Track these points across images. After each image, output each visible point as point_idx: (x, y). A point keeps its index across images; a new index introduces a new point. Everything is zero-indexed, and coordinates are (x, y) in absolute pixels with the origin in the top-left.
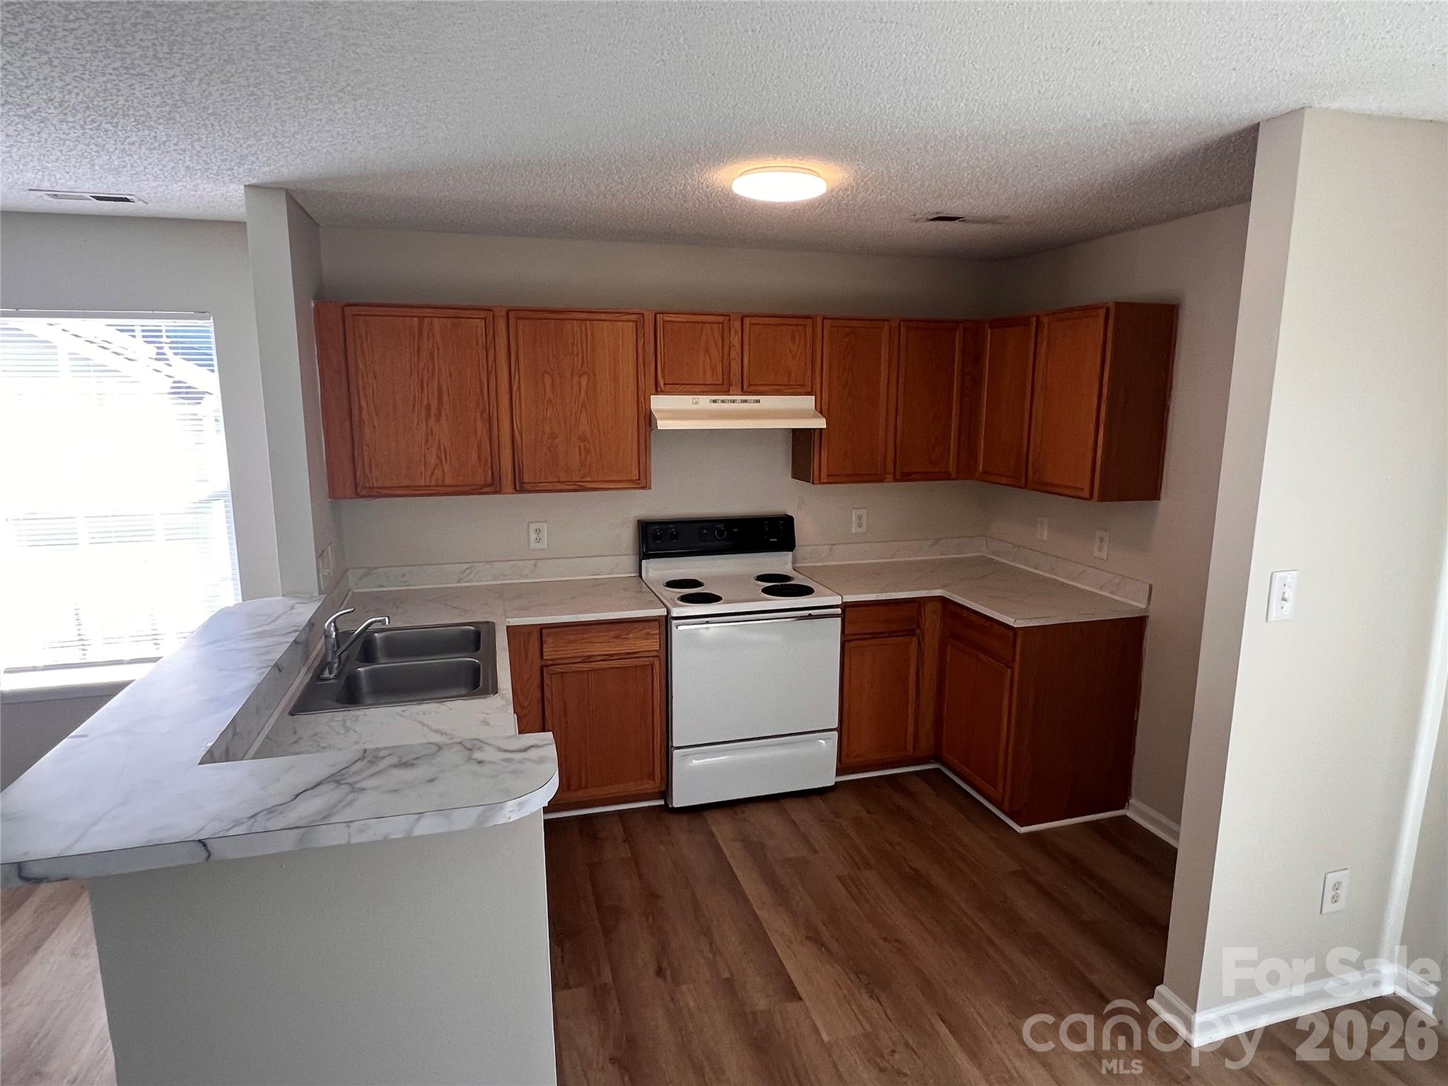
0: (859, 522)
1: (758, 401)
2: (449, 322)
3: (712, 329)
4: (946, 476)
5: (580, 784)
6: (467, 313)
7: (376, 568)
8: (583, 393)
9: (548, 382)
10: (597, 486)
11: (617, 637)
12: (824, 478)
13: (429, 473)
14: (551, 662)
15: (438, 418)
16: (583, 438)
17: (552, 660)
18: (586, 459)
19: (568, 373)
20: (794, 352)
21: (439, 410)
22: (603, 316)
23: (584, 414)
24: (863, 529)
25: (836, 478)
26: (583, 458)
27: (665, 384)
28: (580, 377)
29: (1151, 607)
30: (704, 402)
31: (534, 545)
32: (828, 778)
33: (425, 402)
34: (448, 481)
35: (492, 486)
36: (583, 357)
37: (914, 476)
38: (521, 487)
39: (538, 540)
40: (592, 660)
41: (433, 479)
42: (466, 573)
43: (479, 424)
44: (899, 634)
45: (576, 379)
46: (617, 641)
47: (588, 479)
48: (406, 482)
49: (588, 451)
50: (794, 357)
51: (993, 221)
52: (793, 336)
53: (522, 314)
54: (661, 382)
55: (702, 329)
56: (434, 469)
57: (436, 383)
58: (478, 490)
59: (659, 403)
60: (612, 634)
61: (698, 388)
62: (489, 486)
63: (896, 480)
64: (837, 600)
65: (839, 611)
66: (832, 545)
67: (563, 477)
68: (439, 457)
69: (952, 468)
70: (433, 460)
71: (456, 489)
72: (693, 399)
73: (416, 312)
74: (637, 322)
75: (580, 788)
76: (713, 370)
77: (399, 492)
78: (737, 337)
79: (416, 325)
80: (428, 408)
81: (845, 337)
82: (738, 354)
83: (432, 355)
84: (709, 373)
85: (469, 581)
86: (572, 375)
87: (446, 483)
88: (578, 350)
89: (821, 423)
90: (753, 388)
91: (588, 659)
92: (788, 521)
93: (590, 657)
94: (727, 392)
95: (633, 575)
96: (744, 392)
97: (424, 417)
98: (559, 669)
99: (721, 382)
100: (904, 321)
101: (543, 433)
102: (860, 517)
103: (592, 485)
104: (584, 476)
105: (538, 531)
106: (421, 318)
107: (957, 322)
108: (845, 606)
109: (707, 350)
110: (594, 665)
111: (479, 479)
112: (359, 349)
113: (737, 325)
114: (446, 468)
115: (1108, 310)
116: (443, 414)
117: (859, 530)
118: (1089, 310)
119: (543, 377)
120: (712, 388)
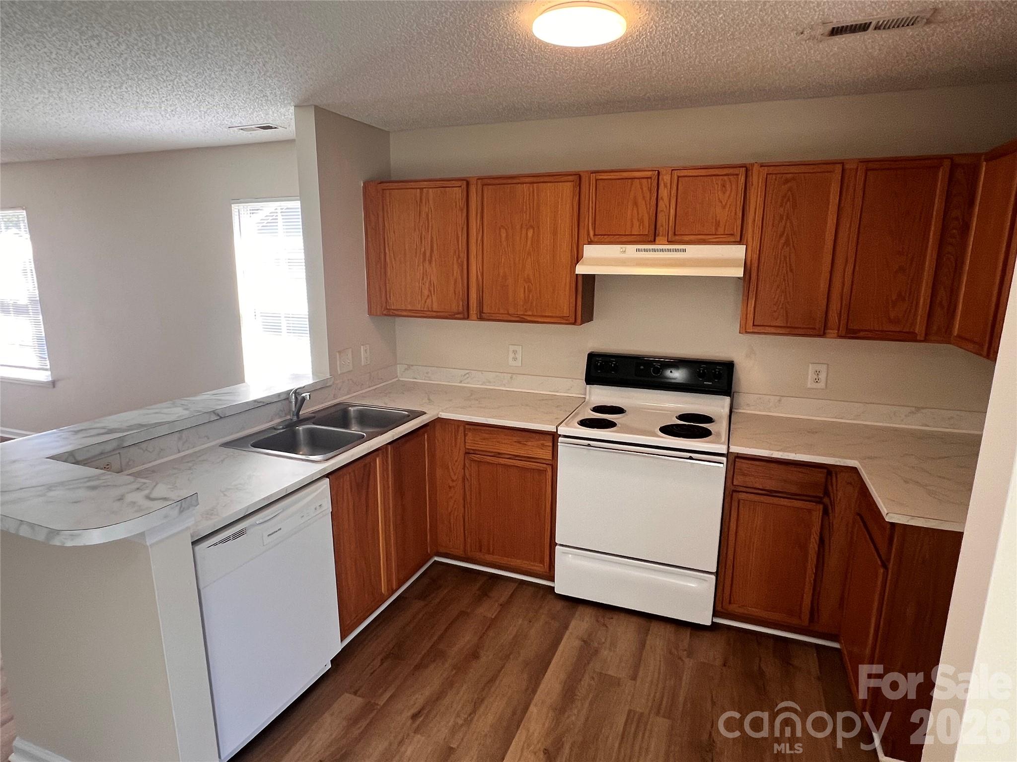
0: (816, 377)
1: (685, 250)
2: (439, 191)
3: (641, 184)
5: (489, 550)
6: (450, 184)
7: (412, 365)
8: (529, 242)
9: (504, 235)
10: (536, 320)
11: (519, 442)
12: (749, 328)
13: (423, 302)
14: (472, 452)
15: (430, 262)
16: (528, 280)
17: (473, 450)
18: (529, 297)
19: (518, 227)
20: (724, 203)
21: (431, 256)
22: (546, 179)
23: (529, 260)
24: (821, 386)
25: (762, 329)
26: (527, 295)
27: (595, 235)
28: (527, 230)
30: (631, 250)
31: (513, 363)
32: (705, 618)
33: (423, 250)
34: (435, 308)
36: (530, 214)
37: (862, 334)
39: (515, 359)
40: (502, 456)
41: (426, 306)
42: (466, 377)
43: (456, 267)
44: (798, 497)
45: (524, 231)
46: (518, 445)
47: (530, 313)
48: (409, 307)
49: (530, 291)
50: (724, 207)
52: (724, 186)
53: (486, 181)
54: (591, 234)
55: (632, 184)
56: (427, 298)
57: (430, 235)
58: (452, 316)
59: (590, 251)
60: (515, 439)
61: (624, 239)
62: (460, 313)
63: (840, 337)
64: (722, 449)
65: (724, 459)
66: (782, 396)
67: (511, 311)
68: (430, 291)
69: (919, 328)
70: (426, 292)
71: (439, 314)
72: (620, 248)
73: (419, 185)
74: (574, 182)
75: (488, 552)
76: (641, 221)
77: (405, 313)
78: (666, 191)
79: (418, 195)
80: (425, 253)
81: (784, 184)
82: (666, 206)
83: (428, 215)
84: (636, 223)
85: (468, 383)
86: (521, 228)
87: (434, 310)
88: (526, 209)
90: (677, 238)
91: (498, 455)
92: (729, 366)
93: (499, 453)
94: (653, 242)
96: (670, 242)
97: (422, 260)
98: (477, 457)
99: (647, 233)
100: (861, 162)
101: (499, 274)
102: (818, 373)
103: (532, 318)
104: (526, 311)
105: (515, 352)
106: (422, 189)
107: (941, 158)
108: (734, 456)
109: (636, 204)
110: (502, 461)
111: (454, 308)
112: (385, 214)
113: (667, 178)
114: (434, 298)
116: (434, 259)
117: (815, 386)
119: (500, 231)
120: (638, 238)
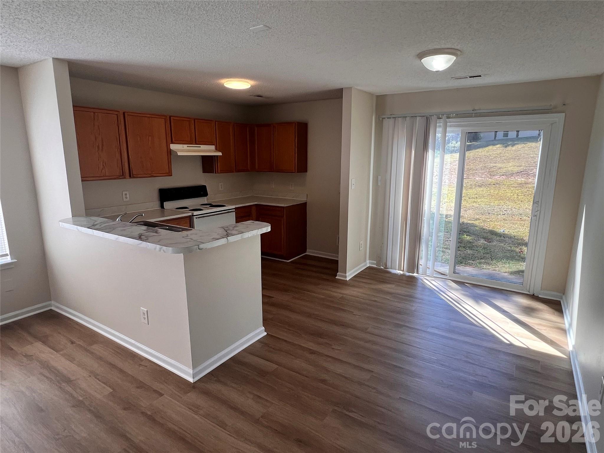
0: (221, 187)
1: (200, 147)
2: (104, 115)
3: (186, 123)
4: (247, 170)
6: (111, 112)
8: (150, 143)
9: (139, 139)
10: (157, 175)
12: (219, 172)
13: (100, 171)
15: (102, 151)
16: (151, 159)
18: (152, 166)
19: (145, 135)
20: (209, 131)
21: (102, 147)
22: (155, 116)
23: (151, 150)
24: (223, 189)
25: (222, 172)
27: (175, 140)
28: (149, 137)
29: (307, 200)
30: (185, 147)
31: (125, 200)
33: (97, 144)
34: (107, 174)
35: (122, 176)
36: (149, 130)
37: (240, 170)
38: (133, 176)
39: (126, 198)
41: (102, 174)
42: (101, 212)
44: (247, 216)
45: (147, 138)
47: (154, 173)
48: (92, 175)
49: (153, 163)
50: (209, 133)
51: (268, 98)
52: (208, 126)
53: (129, 114)
54: (174, 140)
55: (183, 123)
56: (102, 169)
57: (101, 137)
58: (118, 178)
59: (173, 147)
60: (176, 223)
61: (184, 142)
62: (121, 176)
63: (236, 172)
64: (234, 207)
66: (215, 194)
68: (103, 165)
69: (249, 168)
70: (102, 167)
71: (110, 177)
72: (183, 146)
73: (92, 110)
74: (165, 119)
76: (188, 136)
77: (90, 179)
78: (193, 126)
79: (92, 115)
80: (98, 147)
81: (221, 127)
82: (194, 131)
83: (99, 127)
87: (107, 175)
88: (147, 128)
89: (220, 154)
90: (199, 142)
92: (204, 187)
94: (192, 144)
95: (159, 208)
96: (196, 144)
97: (97, 150)
99: (190, 140)
100: (235, 123)
101: (138, 157)
102: (221, 185)
103: (155, 175)
104: (152, 172)
105: (126, 194)
106: (94, 113)
107: (248, 124)
108: (235, 209)
109: (186, 129)
111: (118, 174)
113: (193, 121)
114: (106, 169)
115: (295, 124)
116: (104, 149)
117: (221, 189)
118: (289, 124)
119: (137, 136)
120: (187, 142)
